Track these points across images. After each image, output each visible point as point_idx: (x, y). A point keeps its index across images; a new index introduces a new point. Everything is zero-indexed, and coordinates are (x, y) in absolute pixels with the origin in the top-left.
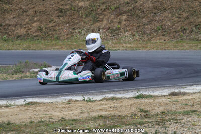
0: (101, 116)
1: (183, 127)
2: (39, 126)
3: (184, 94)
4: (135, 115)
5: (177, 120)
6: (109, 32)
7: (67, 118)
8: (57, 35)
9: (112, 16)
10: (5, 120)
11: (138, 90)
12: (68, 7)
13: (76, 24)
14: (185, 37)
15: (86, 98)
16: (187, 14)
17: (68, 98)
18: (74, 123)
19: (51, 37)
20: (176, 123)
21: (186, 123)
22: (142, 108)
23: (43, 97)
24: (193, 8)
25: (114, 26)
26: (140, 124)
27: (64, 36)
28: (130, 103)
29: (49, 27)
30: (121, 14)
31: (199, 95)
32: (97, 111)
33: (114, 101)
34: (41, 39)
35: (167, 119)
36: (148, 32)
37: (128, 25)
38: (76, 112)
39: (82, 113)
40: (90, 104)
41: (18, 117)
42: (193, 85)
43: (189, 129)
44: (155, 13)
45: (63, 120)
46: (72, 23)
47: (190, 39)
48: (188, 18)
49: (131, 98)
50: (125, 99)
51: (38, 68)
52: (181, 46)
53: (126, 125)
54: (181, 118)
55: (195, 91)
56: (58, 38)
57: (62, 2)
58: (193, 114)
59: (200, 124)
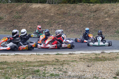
0: (41, 61)
2: (17, 63)
3: (74, 54)
4: (53, 61)
5: (68, 64)
7: (28, 61)
9: (56, 25)
10: (5, 61)
11: (58, 52)
15: (38, 54)
17: (31, 53)
18: (30, 63)
21: (71, 65)
22: (57, 58)
26: (54, 64)
30: (60, 24)
31: (79, 55)
32: (40, 59)
33: (48, 55)
35: (65, 63)
38: (32, 59)
39: (34, 59)
40: (38, 56)
41: (10, 60)
43: (72, 67)
44: (71, 25)
45: (26, 61)
48: (83, 27)
50: (52, 55)
53: (49, 65)
54: (70, 63)
57: (39, 19)
58: (75, 62)
59: (76, 65)
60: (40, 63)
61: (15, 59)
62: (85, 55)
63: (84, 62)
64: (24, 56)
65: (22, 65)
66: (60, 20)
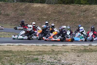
2: (20, 52)
3: (67, 46)
4: (50, 51)
5: (62, 54)
7: (29, 50)
9: (53, 22)
10: (10, 50)
11: (53, 44)
12: (40, 18)
15: (37, 45)
16: (74, 23)
17: (32, 44)
18: (30, 52)
21: (64, 55)
22: (53, 49)
24: (76, 21)
26: (50, 54)
30: (55, 21)
31: (71, 47)
32: (39, 49)
33: (45, 46)
35: (59, 53)
38: (32, 49)
39: (34, 49)
40: (38, 47)
41: (15, 49)
43: (65, 57)
44: (65, 22)
48: (74, 24)
50: (49, 46)
53: (46, 54)
58: (67, 52)
59: (68, 55)
60: (39, 53)
61: (19, 49)
62: (75, 47)
63: (74, 52)
64: (26, 46)
65: (25, 54)
66: (56, 17)
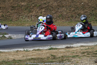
0: (33, 58)
1: (72, 63)
2: (3, 63)
3: (73, 47)
4: (49, 58)
5: (69, 60)
6: (36, 17)
7: (16, 59)
8: (11, 19)
9: (38, 10)
11: (50, 46)
12: (16, 5)
13: (20, 13)
14: (73, 20)
17: (16, 49)
18: (19, 61)
19: (8, 20)
20: (69, 62)
21: (73, 62)
22: (52, 54)
23: (4, 49)
24: (76, 6)
25: (39, 15)
27: (14, 19)
28: (47, 52)
29: (7, 15)
30: (42, 9)
31: (79, 48)
32: (31, 56)
33: (39, 51)
34: (3, 21)
35: (64, 59)
36: (55, 17)
37: (45, 14)
38: (20, 56)
39: (23, 57)
40: (27, 52)
42: (76, 43)
43: (75, 64)
44: (58, 8)
45: (14, 60)
46: (18, 13)
47: (75, 21)
48: (74, 10)
49: (47, 49)
50: (44, 50)
51: (2, 35)
52: (71, 24)
54: (71, 59)
55: (77, 46)
56: (11, 20)
57: (13, 3)
58: (77, 57)
59: (80, 62)
62: (87, 48)
63: (88, 57)
66: (42, 2)
